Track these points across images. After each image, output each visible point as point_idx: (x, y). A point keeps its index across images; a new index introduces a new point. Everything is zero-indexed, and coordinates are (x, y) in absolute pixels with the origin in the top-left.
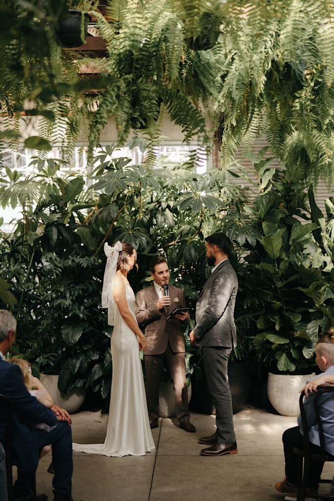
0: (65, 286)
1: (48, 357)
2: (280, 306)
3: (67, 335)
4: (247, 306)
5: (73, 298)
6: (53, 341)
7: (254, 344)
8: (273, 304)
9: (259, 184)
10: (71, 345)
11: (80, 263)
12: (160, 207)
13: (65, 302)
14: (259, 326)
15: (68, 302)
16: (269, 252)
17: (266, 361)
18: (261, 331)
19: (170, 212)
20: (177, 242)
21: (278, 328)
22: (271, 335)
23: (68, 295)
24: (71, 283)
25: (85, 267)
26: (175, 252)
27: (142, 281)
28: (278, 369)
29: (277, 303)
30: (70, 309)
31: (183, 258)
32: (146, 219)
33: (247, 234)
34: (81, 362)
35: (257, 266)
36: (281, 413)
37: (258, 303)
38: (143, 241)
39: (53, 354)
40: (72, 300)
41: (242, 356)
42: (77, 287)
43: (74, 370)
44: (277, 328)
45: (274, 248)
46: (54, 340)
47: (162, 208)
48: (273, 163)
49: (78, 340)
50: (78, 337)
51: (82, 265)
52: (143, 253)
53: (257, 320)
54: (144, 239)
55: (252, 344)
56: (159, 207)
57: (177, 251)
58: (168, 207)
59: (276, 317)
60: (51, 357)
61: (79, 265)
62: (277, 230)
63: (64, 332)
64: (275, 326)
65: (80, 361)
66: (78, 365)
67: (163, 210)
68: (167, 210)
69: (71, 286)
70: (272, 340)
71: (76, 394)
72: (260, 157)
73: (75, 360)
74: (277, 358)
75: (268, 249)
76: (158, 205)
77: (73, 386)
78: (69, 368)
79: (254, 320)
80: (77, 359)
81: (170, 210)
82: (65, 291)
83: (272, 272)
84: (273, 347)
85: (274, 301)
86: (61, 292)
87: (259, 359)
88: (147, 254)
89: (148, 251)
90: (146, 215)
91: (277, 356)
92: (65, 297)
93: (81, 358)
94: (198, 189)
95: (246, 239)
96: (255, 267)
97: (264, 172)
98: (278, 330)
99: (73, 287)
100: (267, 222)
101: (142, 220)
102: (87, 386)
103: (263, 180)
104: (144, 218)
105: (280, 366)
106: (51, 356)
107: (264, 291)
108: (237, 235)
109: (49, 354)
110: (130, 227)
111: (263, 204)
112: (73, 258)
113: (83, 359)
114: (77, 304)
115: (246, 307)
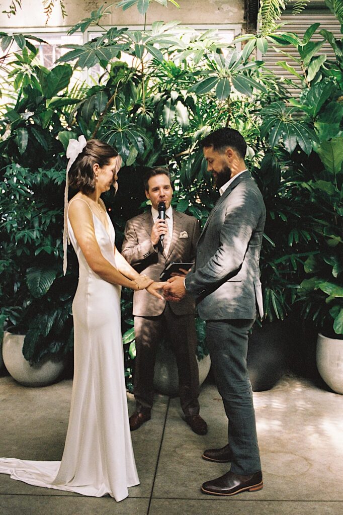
0: (34, 210)
1: (9, 312)
2: (340, 242)
3: (34, 281)
4: (294, 243)
5: (43, 229)
6: (16, 288)
7: (299, 294)
8: (330, 240)
9: (304, 76)
10: (39, 296)
11: (54, 178)
12: (170, 99)
13: (31, 234)
14: (307, 270)
15: (35, 234)
16: (327, 164)
17: (315, 319)
18: (309, 276)
19: (183, 105)
20: (193, 150)
21: (337, 274)
22: (325, 284)
23: (36, 225)
24: (42, 207)
25: (59, 183)
26: (189, 163)
27: (143, 205)
28: (334, 331)
29: (336, 238)
30: (37, 245)
31: (201, 172)
32: (149, 117)
33: (298, 135)
34: (56, 319)
35: (304, 185)
36: (335, 390)
37: (310, 239)
38: (138, 143)
39: (17, 307)
40: (41, 232)
41: (285, 315)
42: (50, 213)
43: (45, 331)
44: (335, 274)
45: (335, 158)
46: (18, 288)
47: (172, 100)
48: (322, 49)
49: (48, 289)
50: (48, 285)
51: (55, 182)
52: (146, 166)
53: (304, 262)
54: (140, 139)
55: (296, 294)
56: (167, 98)
57: (193, 161)
58: (180, 98)
59: (332, 258)
60: (13, 312)
61: (52, 181)
62: (338, 132)
63: (29, 277)
64: (332, 271)
65: (53, 318)
66: (50, 324)
67: (174, 103)
68: (179, 102)
69: (43, 211)
70: (328, 292)
71: (52, 362)
72: (307, 38)
73: (46, 317)
74: (332, 315)
75: (326, 161)
76: (165, 96)
77: (46, 352)
78: (38, 328)
79: (301, 261)
80: (50, 315)
81: (183, 103)
82: (32, 218)
83: (330, 193)
84: (328, 300)
85: (332, 236)
86: (27, 220)
87: (306, 315)
88: (151, 167)
89: (152, 163)
90: (150, 111)
91: (333, 312)
92: (32, 228)
93: (55, 314)
94: (224, 66)
95: (297, 143)
96: (301, 186)
97: (312, 60)
98: (336, 276)
99: (45, 213)
100: (321, 121)
101: (144, 118)
102: (65, 350)
103: (309, 71)
104: (147, 115)
105: (337, 328)
106: (13, 310)
107: (316, 220)
108: (284, 137)
109: (12, 307)
110: (120, 122)
111: (315, 97)
112: (44, 172)
113: (57, 315)
114: (50, 237)
115: (291, 244)
